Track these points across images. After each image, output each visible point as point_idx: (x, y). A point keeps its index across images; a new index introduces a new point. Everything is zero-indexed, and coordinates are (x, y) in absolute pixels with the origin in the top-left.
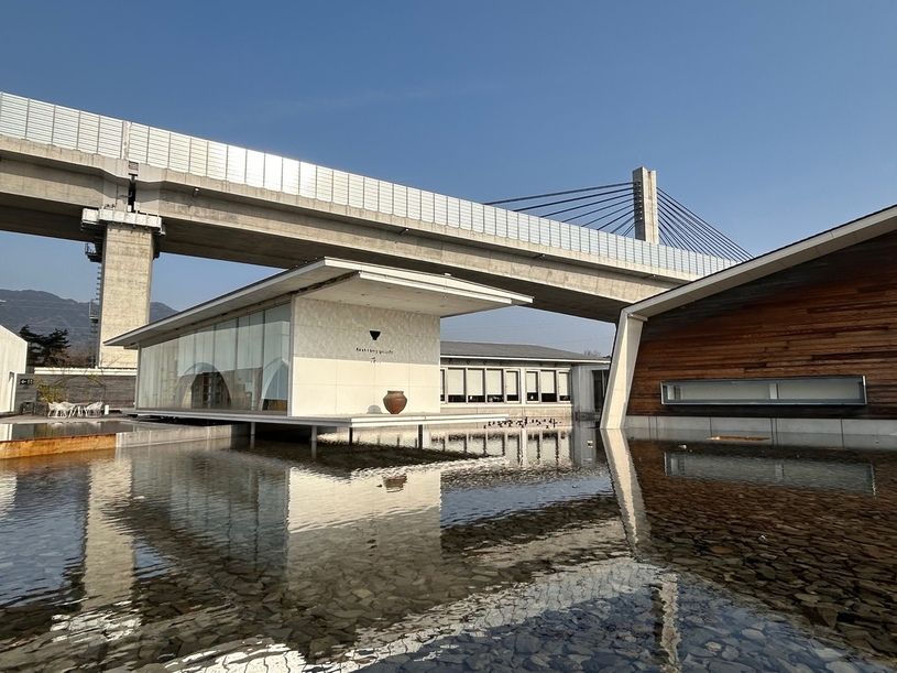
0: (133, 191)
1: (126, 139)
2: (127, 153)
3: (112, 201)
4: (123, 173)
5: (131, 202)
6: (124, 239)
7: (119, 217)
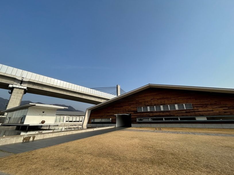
0: (22, 82)
1: (22, 73)
2: (22, 76)
3: (16, 83)
4: (20, 79)
5: (21, 84)
6: (17, 90)
7: (17, 86)
